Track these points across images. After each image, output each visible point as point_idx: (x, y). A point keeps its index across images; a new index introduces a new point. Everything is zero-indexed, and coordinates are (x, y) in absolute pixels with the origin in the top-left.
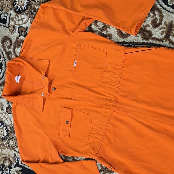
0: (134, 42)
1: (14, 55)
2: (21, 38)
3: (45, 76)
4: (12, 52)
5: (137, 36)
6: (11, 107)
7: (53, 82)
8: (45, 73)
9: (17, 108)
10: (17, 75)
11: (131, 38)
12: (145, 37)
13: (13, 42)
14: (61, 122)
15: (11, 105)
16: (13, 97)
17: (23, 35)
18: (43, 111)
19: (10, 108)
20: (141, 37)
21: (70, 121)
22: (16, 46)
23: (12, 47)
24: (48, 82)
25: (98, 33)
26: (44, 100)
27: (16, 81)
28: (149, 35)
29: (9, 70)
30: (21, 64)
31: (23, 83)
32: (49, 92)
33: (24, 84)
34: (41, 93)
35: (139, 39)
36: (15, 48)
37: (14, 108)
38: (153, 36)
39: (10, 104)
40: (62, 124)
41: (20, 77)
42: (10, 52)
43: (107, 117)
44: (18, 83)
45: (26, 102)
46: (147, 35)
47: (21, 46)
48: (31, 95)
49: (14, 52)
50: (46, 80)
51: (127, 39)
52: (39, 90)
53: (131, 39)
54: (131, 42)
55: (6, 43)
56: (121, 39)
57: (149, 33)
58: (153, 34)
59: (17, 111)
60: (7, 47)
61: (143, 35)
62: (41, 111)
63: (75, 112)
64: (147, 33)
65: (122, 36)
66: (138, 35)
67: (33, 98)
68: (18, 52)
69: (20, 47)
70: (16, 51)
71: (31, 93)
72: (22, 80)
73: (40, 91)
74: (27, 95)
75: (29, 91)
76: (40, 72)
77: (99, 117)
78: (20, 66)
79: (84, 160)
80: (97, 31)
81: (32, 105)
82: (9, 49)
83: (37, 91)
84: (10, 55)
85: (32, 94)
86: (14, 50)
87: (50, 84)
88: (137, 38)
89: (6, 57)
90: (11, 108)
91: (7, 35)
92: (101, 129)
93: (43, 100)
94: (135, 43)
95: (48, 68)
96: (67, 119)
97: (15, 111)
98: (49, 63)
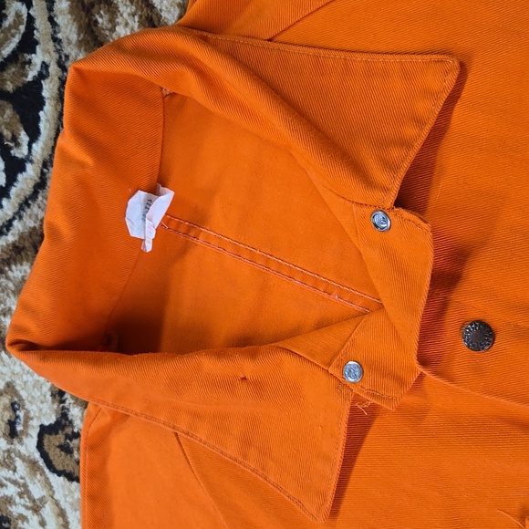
1: (135, 22)
3: (400, 202)
6: (78, 425)
9: (118, 442)
10: (145, 182)
15: (75, 413)
18: (334, 511)
19: (68, 430)
24: (423, 263)
26: (360, 423)
27: (134, 233)
29: (82, 136)
31: (184, 251)
32: (423, 361)
33: (191, 261)
34: (334, 359)
37: (99, 444)
39: (69, 401)
41: (165, 200)
44: (149, 247)
45: (195, 415)
52: (321, 325)
62: (314, 509)
67: (258, 386)
71: (247, 343)
72: (181, 227)
73: (329, 339)
74: (209, 365)
75: (228, 324)
76: (358, 170)
78: (173, 103)
81: (246, 442)
83: (294, 333)
84: (102, 21)
85: (253, 355)
89: (74, 37)
90: (77, 435)
97: (104, 462)
98: (451, 79)
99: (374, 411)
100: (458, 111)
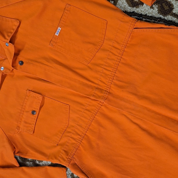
0: (146, 15)
5: (152, 7)
7: (22, 54)
8: (10, 38)
11: (143, 8)
12: (162, 11)
14: (24, 111)
20: (157, 9)
21: (38, 111)
28: (168, 8)
35: (154, 12)
38: (174, 12)
40: (25, 113)
43: (91, 112)
46: (166, 8)
50: (11, 48)
51: (138, 9)
53: (143, 10)
54: (143, 15)
56: (130, 8)
57: (169, 7)
58: (173, 8)
61: (161, 7)
64: (167, 5)
65: (132, 3)
66: (154, 6)
79: (50, 165)
87: (16, 54)
88: (152, 10)
94: (148, 16)
95: (17, 31)
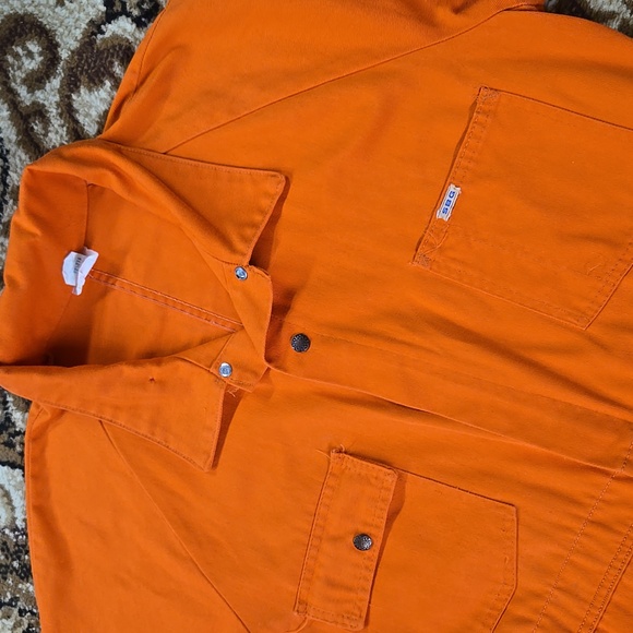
1: (63, 131)
2: (120, 32)
4: (53, 111)
6: (20, 425)
10: (75, 246)
13: (64, 54)
14: (320, 538)
15: (17, 416)
16: (47, 373)
17: (128, 15)
19: (11, 430)
21: (378, 535)
22: (84, 78)
23: (56, 83)
25: (615, 25)
26: (231, 404)
27: (69, 281)
30: (112, 182)
31: (104, 293)
32: (269, 360)
33: (110, 301)
34: (214, 362)
36: (71, 85)
39: (12, 407)
42: (39, 112)
44: (79, 291)
45: (117, 408)
47: (112, 76)
48: (154, 371)
49: (68, 111)
52: (204, 341)
55: (17, 56)
59: (51, 454)
60: (24, 81)
62: (202, 463)
63: (414, 487)
67: (162, 384)
68: (94, 113)
69: (102, 83)
70: (75, 105)
71: (153, 356)
72: (103, 278)
73: (209, 350)
74: (128, 371)
76: (226, 241)
77: (568, 529)
80: (612, 15)
81: (153, 424)
82: (39, 94)
83: (186, 347)
84: (38, 128)
85: (159, 364)
86: (69, 97)
89: (14, 138)
90: (18, 433)
91: (30, 9)
92: (576, 597)
93: (224, 403)
96: (366, 524)
97: (43, 451)
98: (281, 187)
99: (239, 395)
100: (286, 206)
